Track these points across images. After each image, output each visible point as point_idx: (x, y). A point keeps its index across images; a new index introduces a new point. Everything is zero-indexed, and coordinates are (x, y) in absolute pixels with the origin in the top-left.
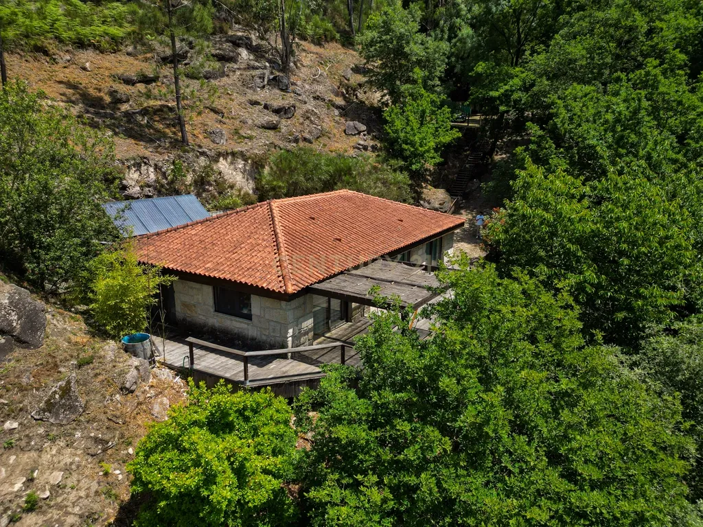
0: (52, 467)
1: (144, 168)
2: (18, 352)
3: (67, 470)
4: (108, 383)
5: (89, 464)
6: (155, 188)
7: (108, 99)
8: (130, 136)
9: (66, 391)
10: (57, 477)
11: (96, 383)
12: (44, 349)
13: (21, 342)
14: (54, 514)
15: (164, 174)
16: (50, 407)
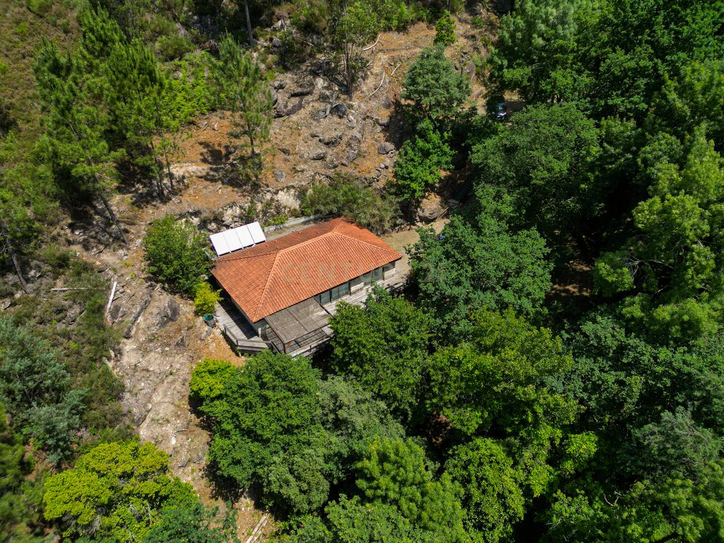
0: (178, 362)
1: (234, 207)
2: (170, 323)
3: (181, 364)
4: (196, 336)
5: (188, 364)
6: (240, 217)
7: (224, 152)
8: (232, 185)
9: (182, 340)
10: (178, 366)
11: (193, 336)
12: (178, 322)
13: (171, 320)
14: (176, 377)
15: (245, 210)
16: (178, 344)
